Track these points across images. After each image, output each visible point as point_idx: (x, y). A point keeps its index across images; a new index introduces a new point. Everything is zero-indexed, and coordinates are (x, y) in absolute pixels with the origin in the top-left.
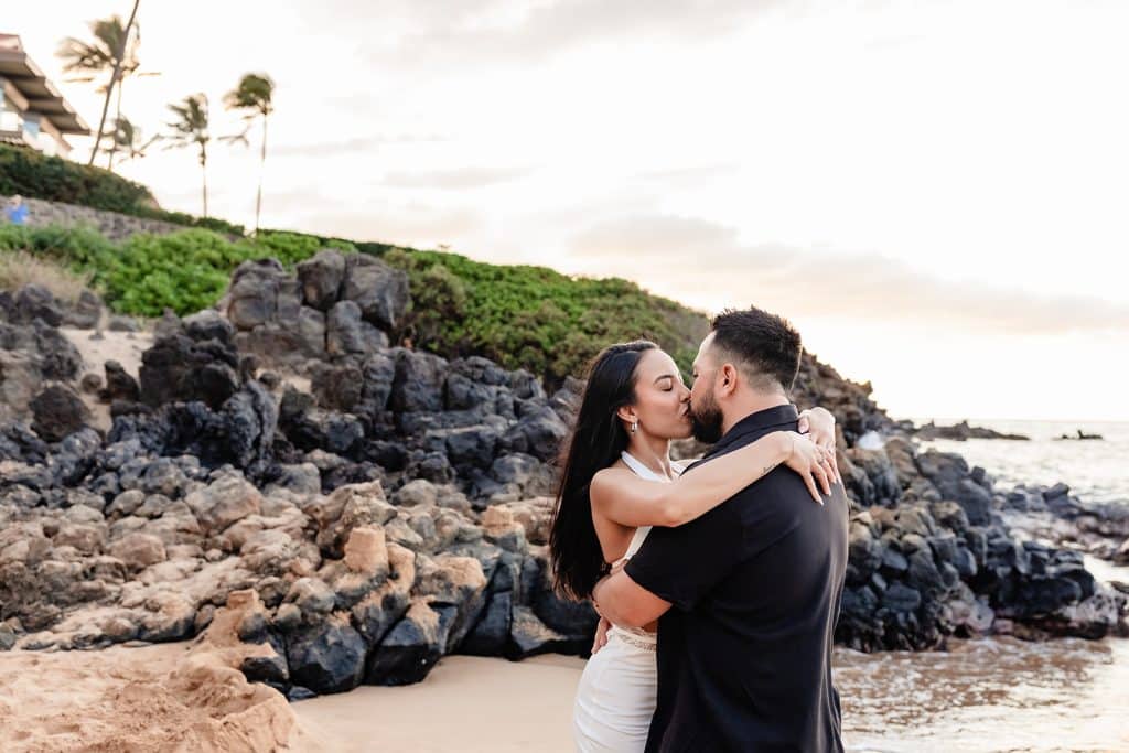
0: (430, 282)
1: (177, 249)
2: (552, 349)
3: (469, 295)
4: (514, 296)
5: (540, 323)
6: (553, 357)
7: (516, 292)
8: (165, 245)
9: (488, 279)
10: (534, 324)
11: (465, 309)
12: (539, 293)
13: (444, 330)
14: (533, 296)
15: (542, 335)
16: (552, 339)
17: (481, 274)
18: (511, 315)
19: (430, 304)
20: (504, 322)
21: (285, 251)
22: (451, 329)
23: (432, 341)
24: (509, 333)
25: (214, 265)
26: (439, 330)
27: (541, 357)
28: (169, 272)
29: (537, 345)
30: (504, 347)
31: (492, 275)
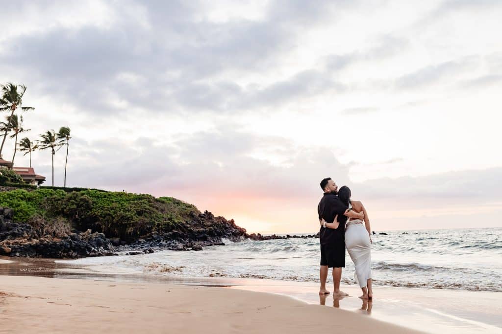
0: (81, 200)
1: (11, 195)
2: (114, 216)
3: (94, 202)
4: (107, 202)
5: (112, 209)
6: (113, 218)
7: (108, 201)
8: (8, 194)
9: (102, 198)
10: (110, 209)
11: (92, 206)
12: (114, 201)
13: (86, 212)
14: (113, 202)
15: (112, 212)
16: (115, 213)
17: (100, 196)
18: (104, 208)
19: (82, 205)
20: (102, 209)
21: (43, 193)
22: (88, 212)
23: (82, 215)
24: (102, 212)
25: (22, 199)
26: (85, 212)
27: (111, 218)
28: (8, 202)
29: (110, 215)
30: (101, 216)
31: (103, 196)
